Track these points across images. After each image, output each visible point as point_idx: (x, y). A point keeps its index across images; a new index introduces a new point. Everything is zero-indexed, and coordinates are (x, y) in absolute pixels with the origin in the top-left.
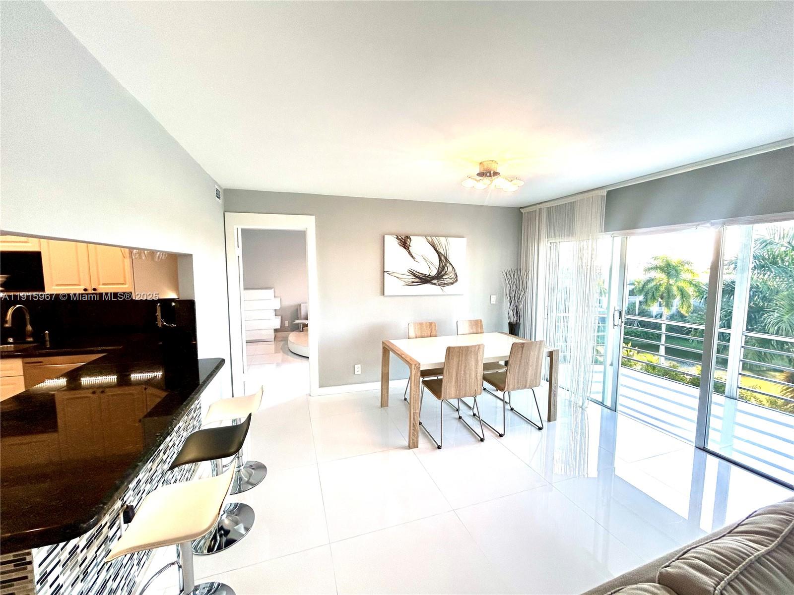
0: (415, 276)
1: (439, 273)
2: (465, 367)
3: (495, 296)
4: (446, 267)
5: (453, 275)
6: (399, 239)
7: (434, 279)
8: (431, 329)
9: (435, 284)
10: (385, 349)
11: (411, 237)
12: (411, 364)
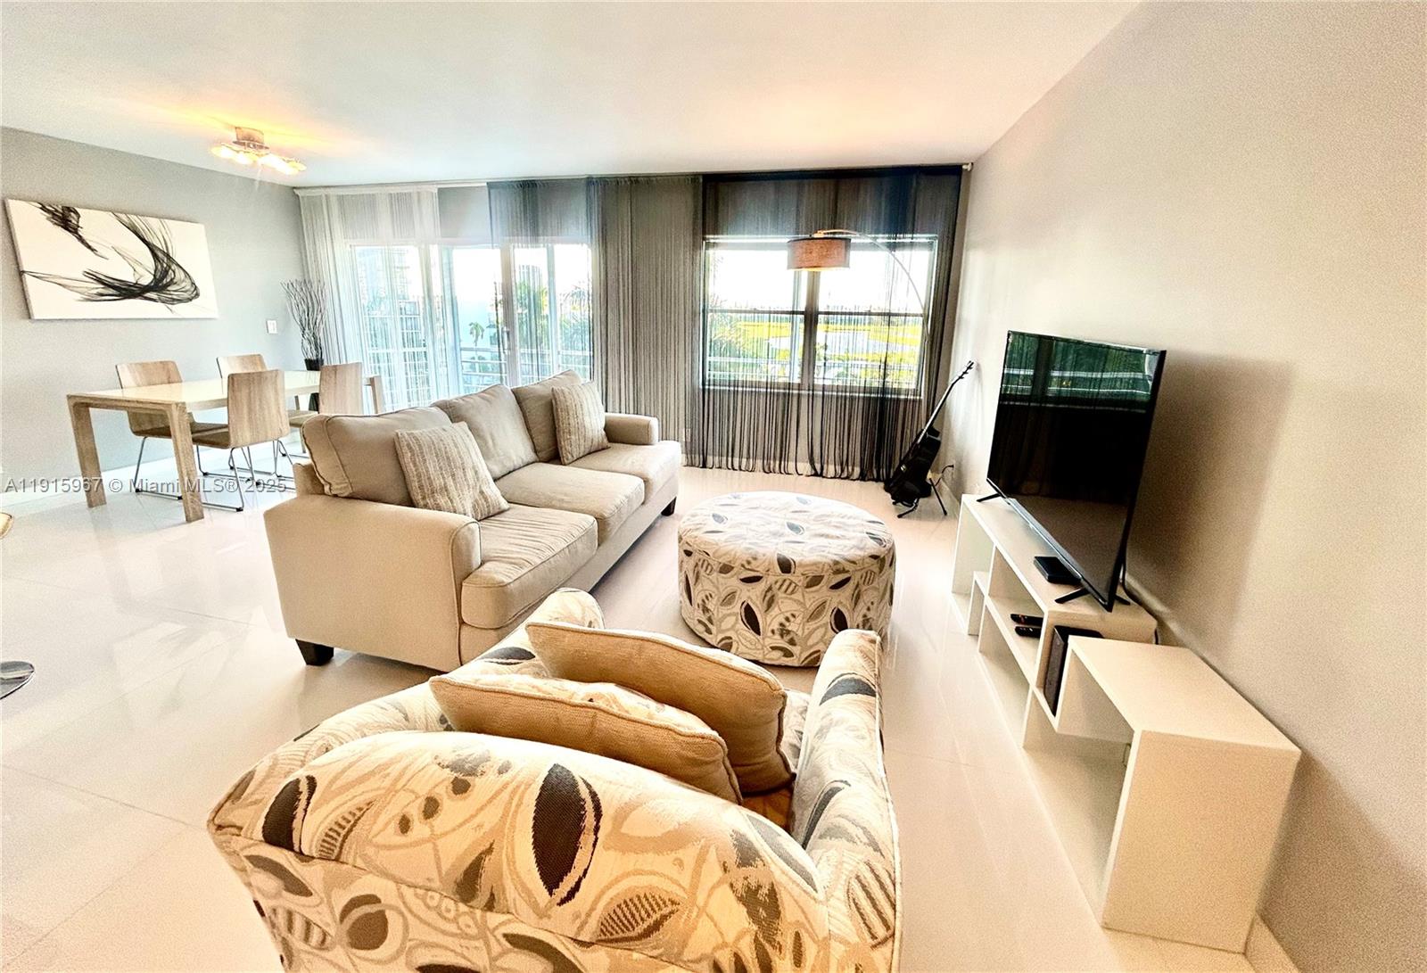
0: (104, 284)
1: (157, 281)
2: (261, 400)
3: (274, 322)
4: (171, 272)
5: (187, 286)
6: (48, 211)
7: (148, 291)
8: (168, 373)
9: (154, 300)
10: (81, 408)
11: (78, 210)
12: (169, 405)
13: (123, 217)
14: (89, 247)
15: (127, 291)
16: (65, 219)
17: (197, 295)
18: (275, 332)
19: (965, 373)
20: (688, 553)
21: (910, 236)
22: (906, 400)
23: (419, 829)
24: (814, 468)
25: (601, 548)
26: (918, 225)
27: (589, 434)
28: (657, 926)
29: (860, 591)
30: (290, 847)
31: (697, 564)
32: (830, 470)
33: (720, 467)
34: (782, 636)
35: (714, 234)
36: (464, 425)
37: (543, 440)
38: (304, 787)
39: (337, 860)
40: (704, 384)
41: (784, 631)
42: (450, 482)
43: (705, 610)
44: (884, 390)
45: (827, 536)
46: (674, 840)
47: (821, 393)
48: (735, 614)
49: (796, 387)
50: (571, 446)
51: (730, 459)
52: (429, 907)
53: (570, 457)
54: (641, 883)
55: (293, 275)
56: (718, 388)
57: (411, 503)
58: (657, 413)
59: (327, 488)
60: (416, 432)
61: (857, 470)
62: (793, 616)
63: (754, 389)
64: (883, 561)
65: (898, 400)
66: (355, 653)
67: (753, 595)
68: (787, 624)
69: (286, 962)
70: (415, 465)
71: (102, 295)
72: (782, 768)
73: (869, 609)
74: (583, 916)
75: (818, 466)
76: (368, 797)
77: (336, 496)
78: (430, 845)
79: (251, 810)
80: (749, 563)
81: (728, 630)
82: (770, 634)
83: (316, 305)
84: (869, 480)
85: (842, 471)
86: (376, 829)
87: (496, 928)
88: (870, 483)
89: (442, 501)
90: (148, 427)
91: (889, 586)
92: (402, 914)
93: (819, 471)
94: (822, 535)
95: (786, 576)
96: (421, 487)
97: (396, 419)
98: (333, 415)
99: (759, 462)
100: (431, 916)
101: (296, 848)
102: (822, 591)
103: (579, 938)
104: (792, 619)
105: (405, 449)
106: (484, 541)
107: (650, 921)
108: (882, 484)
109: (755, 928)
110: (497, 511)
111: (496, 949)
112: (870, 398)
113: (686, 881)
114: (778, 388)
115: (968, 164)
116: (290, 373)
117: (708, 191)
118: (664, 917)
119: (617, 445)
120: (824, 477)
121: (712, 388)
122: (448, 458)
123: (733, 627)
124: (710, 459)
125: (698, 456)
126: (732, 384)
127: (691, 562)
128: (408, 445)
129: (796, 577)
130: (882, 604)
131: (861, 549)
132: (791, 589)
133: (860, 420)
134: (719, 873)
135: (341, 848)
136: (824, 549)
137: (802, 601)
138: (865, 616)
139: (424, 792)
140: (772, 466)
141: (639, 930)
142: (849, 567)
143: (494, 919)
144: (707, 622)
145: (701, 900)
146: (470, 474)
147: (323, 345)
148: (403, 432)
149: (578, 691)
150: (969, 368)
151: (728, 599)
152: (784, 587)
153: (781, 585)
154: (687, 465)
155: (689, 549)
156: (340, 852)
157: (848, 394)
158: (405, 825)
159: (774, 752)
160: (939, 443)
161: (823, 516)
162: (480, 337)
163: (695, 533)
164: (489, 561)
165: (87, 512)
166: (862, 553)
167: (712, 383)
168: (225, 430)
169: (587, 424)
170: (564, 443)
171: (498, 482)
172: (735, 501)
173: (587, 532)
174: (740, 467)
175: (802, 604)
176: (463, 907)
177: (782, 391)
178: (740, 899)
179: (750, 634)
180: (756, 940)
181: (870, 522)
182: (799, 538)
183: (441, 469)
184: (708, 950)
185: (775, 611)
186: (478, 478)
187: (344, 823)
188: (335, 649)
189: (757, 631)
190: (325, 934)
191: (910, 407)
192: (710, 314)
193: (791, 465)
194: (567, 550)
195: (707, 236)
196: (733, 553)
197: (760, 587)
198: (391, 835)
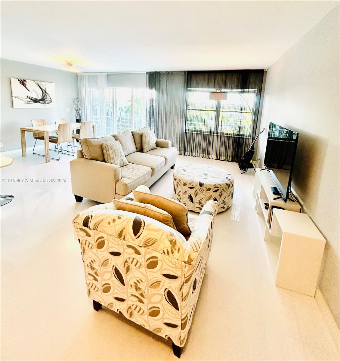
0: (30, 99)
1: (42, 98)
2: (66, 131)
3: (69, 109)
4: (46, 96)
5: (49, 99)
6: (20, 81)
7: (40, 101)
8: (43, 122)
9: (41, 103)
10: (23, 131)
11: (26, 80)
12: (45, 132)
13: (36, 82)
14: (28, 90)
15: (35, 101)
16: (23, 83)
17: (51, 102)
18: (69, 111)
19: (262, 131)
20: (175, 179)
21: (248, 89)
22: (246, 138)
23: (112, 224)
24: (217, 157)
25: (152, 177)
26: (251, 86)
27: (151, 144)
28: (153, 243)
29: (222, 193)
30: (88, 227)
31: (177, 183)
32: (222, 158)
33: (189, 155)
34: (199, 204)
35: (190, 88)
36: (118, 141)
37: (139, 146)
38: (90, 216)
39: (96, 230)
40: (185, 131)
41: (200, 203)
42: (115, 156)
43: (179, 195)
44: (239, 135)
45: (214, 177)
46: (158, 230)
47: (220, 135)
48: (187, 197)
49: (212, 132)
50: (146, 148)
51: (192, 153)
52: (113, 239)
53: (145, 151)
54: (151, 236)
55: (74, 96)
56: (189, 132)
57: (104, 161)
58: (171, 139)
59: (85, 157)
60: (107, 143)
61: (231, 159)
62: (203, 199)
63: (200, 133)
64: (229, 185)
65: (244, 138)
66: (88, 199)
67: (192, 192)
68: (201, 201)
69: (83, 253)
70: (106, 152)
71: (30, 102)
72: (188, 230)
73: (224, 199)
74: (141, 241)
75: (219, 157)
76: (102, 218)
77: (87, 158)
78: (114, 227)
79: (80, 220)
80: (191, 183)
81: (185, 201)
82: (196, 203)
83: (80, 104)
84: (234, 162)
85: (226, 159)
86: (104, 223)
87: (125, 244)
88: (234, 163)
89: (112, 161)
90: (37, 136)
91: (231, 193)
92: (108, 241)
93: (219, 158)
94: (213, 177)
95: (201, 187)
96: (107, 157)
97: (102, 139)
98: (88, 138)
99: (201, 155)
100: (113, 241)
101: (89, 227)
102: (211, 193)
103: (140, 246)
104: (202, 199)
105: (104, 147)
106: (122, 172)
107: (152, 243)
108: (238, 163)
109: (171, 246)
110: (126, 165)
111: (125, 248)
112: (235, 137)
113: (159, 236)
114: (207, 133)
115: (266, 69)
116: (73, 123)
117: (189, 76)
118: (155, 242)
119: (158, 148)
120: (220, 160)
121: (188, 132)
122: (114, 150)
123: (186, 201)
124: (186, 153)
125: (183, 152)
126: (193, 131)
127: (176, 182)
128: (105, 147)
129: (204, 188)
130: (229, 198)
131: (223, 182)
132: (202, 191)
133: (232, 143)
134: (166, 236)
135: (97, 227)
136: (212, 181)
137: (205, 194)
138: (223, 200)
139: (113, 218)
140: (205, 156)
141: (150, 244)
142: (219, 186)
143: (124, 242)
144: (179, 199)
145: (162, 240)
146: (120, 154)
147: (81, 116)
148: (104, 143)
149: (143, 205)
150: (264, 130)
151: (185, 193)
152: (200, 190)
153: (199, 190)
154: (180, 154)
155: (176, 178)
156: (97, 228)
157: (228, 136)
158: (109, 223)
159: (186, 225)
160: (254, 152)
161: (214, 172)
162: (122, 111)
163: (178, 174)
164: (123, 178)
165: (22, 158)
166: (223, 183)
167: (188, 130)
168: (57, 138)
169: (151, 141)
170: (144, 147)
171: (126, 157)
172: (190, 166)
173: (149, 172)
174: (195, 156)
175: (205, 196)
176: (119, 239)
177: (208, 134)
178: (169, 241)
179: (191, 203)
180: (171, 248)
181: (228, 174)
182: (206, 177)
183: (113, 153)
184: (162, 248)
185: (197, 197)
186: (121, 156)
187: (98, 223)
188: (83, 198)
189: (193, 202)
190: (92, 245)
191: (247, 141)
192: (188, 110)
193: (211, 156)
194: (143, 177)
195: (188, 88)
196: (187, 180)
197: (194, 190)
198: (107, 225)
